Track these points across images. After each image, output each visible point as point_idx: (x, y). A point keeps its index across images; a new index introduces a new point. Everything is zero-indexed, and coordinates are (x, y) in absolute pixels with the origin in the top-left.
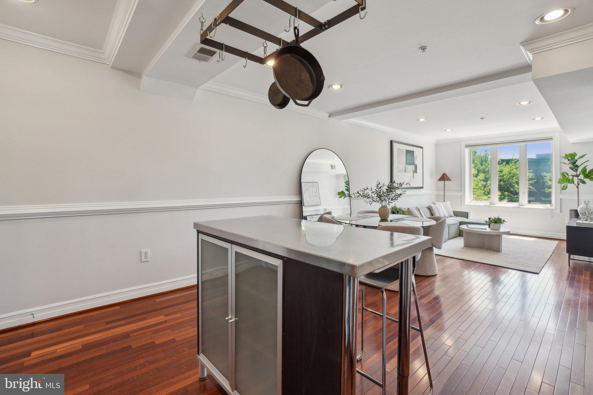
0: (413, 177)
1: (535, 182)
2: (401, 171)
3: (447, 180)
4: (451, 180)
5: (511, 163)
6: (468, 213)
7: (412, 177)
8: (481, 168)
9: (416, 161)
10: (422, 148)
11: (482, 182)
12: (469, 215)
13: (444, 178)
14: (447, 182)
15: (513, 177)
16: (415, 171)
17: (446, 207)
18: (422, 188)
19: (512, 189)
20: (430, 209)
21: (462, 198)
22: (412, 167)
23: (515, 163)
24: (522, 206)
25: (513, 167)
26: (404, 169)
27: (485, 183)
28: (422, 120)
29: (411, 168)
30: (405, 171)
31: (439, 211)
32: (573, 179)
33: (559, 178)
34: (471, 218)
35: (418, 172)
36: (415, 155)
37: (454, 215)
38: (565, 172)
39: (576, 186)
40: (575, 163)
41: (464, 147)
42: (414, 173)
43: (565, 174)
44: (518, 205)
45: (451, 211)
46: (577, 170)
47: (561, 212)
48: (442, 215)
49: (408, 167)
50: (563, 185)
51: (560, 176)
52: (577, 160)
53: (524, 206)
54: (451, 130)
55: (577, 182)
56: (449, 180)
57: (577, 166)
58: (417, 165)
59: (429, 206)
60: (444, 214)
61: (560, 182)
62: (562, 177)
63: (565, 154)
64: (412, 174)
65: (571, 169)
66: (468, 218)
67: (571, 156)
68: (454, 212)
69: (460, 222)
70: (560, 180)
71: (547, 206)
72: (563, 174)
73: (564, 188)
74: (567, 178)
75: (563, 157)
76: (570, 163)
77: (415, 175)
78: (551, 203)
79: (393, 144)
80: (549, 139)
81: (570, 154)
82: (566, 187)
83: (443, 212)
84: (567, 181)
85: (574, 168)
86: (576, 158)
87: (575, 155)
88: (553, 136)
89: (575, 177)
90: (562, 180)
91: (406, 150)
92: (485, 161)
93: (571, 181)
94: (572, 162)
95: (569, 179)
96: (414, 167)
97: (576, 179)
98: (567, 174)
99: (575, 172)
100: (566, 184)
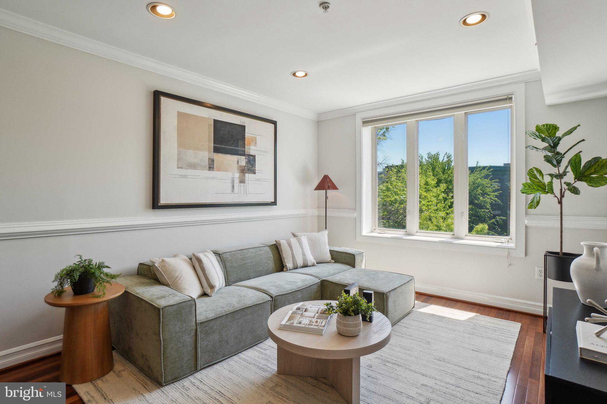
0: (242, 181)
1: (500, 194)
3: (329, 188)
4: (337, 189)
5: (476, 171)
6: (354, 255)
7: (237, 181)
8: (443, 177)
9: (252, 147)
11: (443, 194)
12: (358, 259)
13: (325, 184)
14: (331, 193)
15: (478, 187)
16: (250, 167)
17: (314, 244)
19: (476, 201)
21: (357, 222)
22: (236, 160)
24: (458, 239)
25: (478, 176)
27: (445, 196)
28: (163, 10)
29: (231, 161)
31: (293, 254)
32: (551, 183)
33: (524, 182)
34: (363, 267)
35: (259, 172)
36: (248, 134)
37: (332, 259)
38: (536, 169)
39: (558, 199)
40: (556, 145)
41: (362, 123)
42: (246, 173)
43: (535, 172)
44: (451, 236)
45: (327, 249)
46: (559, 162)
47: (526, 254)
48: (300, 262)
49: (220, 158)
50: (531, 196)
51: (526, 178)
52: (560, 139)
53: (462, 239)
54: (306, 75)
55: (559, 191)
56: (335, 188)
57: (558, 153)
58: (254, 156)
59: (276, 241)
60: (305, 260)
61: (527, 189)
62: (529, 178)
63: (537, 127)
64: (237, 175)
65: (548, 160)
66: (353, 266)
67: (549, 129)
68: (331, 251)
69: (324, 280)
70: (525, 186)
71: (502, 239)
72: (530, 173)
73: (534, 204)
74: (540, 182)
75: (533, 134)
76: (545, 149)
77: (249, 176)
78: (509, 235)
79: (164, 100)
80: (506, 99)
81: (547, 125)
82: (538, 203)
83: (304, 255)
84: (539, 188)
85: (555, 159)
86: (559, 134)
87: (555, 128)
88: (512, 93)
89: (554, 179)
90: (529, 186)
91: (215, 121)
92: (447, 169)
93: (548, 189)
94: (550, 145)
95: (544, 184)
96: (243, 161)
97: (556, 183)
98: (540, 172)
99: (556, 167)
100: (538, 194)
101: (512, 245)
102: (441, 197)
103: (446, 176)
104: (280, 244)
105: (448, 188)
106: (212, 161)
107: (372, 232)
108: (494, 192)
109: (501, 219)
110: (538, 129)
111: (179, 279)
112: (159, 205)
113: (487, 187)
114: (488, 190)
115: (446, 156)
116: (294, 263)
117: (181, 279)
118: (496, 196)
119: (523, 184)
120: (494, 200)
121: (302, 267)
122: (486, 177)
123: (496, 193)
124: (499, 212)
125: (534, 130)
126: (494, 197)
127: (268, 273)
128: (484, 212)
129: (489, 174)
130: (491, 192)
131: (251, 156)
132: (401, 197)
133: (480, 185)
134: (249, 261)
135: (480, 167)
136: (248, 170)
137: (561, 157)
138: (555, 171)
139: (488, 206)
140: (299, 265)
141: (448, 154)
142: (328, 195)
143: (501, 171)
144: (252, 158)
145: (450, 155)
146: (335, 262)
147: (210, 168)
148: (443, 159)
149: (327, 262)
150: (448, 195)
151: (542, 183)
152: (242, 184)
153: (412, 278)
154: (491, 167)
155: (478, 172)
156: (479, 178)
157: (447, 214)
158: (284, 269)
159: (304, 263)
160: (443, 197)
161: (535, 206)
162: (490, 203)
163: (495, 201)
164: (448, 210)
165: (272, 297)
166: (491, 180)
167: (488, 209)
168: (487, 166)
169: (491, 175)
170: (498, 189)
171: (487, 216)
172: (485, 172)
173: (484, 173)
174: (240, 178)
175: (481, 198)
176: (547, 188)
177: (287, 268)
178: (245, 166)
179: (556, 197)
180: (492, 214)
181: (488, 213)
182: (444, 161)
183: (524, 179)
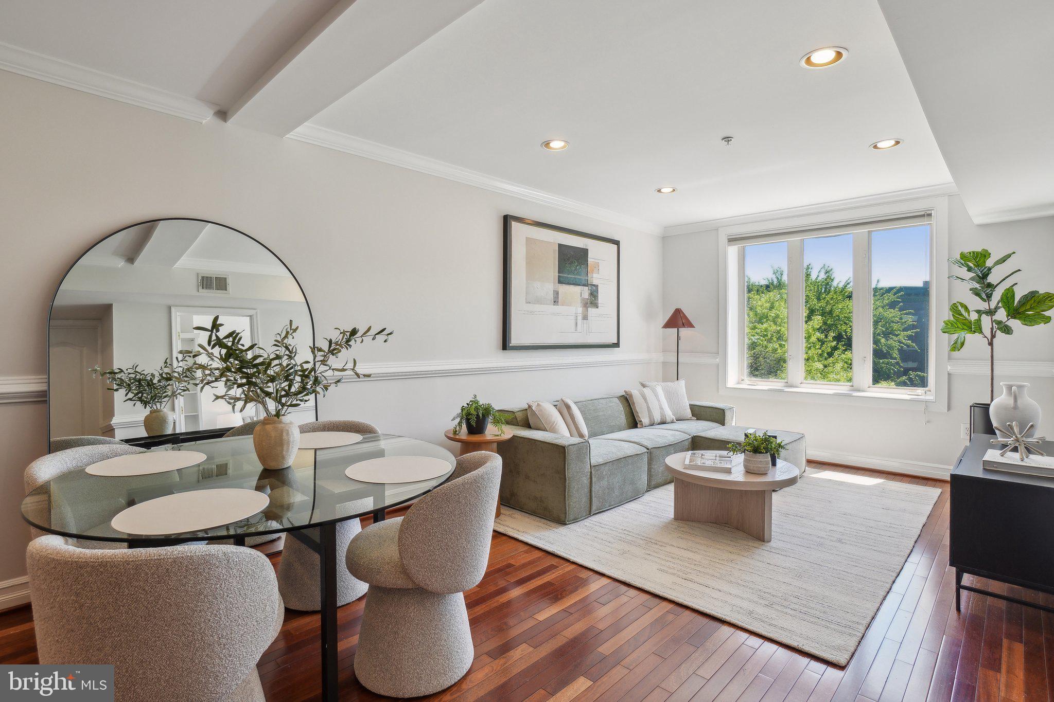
0: (585, 318)
1: (916, 333)
2: (539, 301)
3: (683, 326)
4: (693, 327)
6: (724, 410)
7: (580, 318)
8: (818, 306)
9: (595, 275)
10: (617, 243)
11: (818, 334)
12: (728, 415)
13: (677, 320)
14: (684, 332)
16: (593, 300)
17: (670, 396)
18: (617, 345)
20: (627, 400)
21: (720, 371)
22: (579, 291)
23: (882, 296)
24: (859, 391)
26: (551, 296)
28: (556, 144)
29: (575, 293)
30: (556, 302)
31: (648, 407)
32: (979, 320)
33: (946, 319)
34: (734, 424)
35: (602, 305)
36: (591, 260)
37: (693, 415)
38: (961, 304)
39: (988, 340)
40: (985, 276)
41: (726, 241)
42: (589, 307)
43: (960, 308)
44: (849, 388)
45: (686, 403)
46: (989, 297)
47: (949, 409)
48: (657, 418)
49: (564, 289)
50: (955, 336)
51: (949, 314)
52: (990, 269)
53: (863, 391)
54: (674, 190)
55: (990, 330)
56: (691, 325)
57: (989, 285)
58: (597, 286)
59: (625, 392)
60: (663, 415)
61: (948, 328)
62: (953, 315)
63: (962, 254)
64: (580, 310)
65: (976, 293)
66: (723, 424)
67: (977, 257)
68: (692, 407)
69: (694, 436)
70: (947, 324)
71: (918, 391)
72: (954, 308)
73: (958, 346)
74: (966, 319)
75: (957, 262)
76: (972, 279)
77: (592, 311)
78: (927, 386)
79: (515, 226)
80: (923, 216)
81: (974, 252)
82: (963, 344)
83: (661, 408)
84: (965, 327)
85: (984, 292)
86: (989, 263)
87: (985, 255)
88: (932, 209)
89: (984, 317)
90: (952, 324)
91: (560, 246)
92: (825, 291)
93: (976, 328)
94: (978, 276)
95: (970, 322)
96: (586, 292)
97: (986, 321)
98: (966, 308)
99: (986, 301)
100: (963, 334)
101: (930, 397)
102: (813, 339)
103: (823, 303)
104: (631, 396)
105: (825, 323)
106: (556, 293)
107: (738, 383)
108: (904, 330)
109: (917, 375)
110: (963, 256)
111: (556, 424)
112: (510, 345)
113: (893, 322)
114: (895, 326)
115: (823, 272)
116: (650, 417)
117: (557, 425)
118: (910, 338)
119: (944, 322)
120: (905, 345)
121: (659, 424)
122: (892, 305)
123: (909, 333)
124: (914, 365)
125: (959, 258)
126: (905, 340)
127: (620, 429)
128: (887, 364)
129: (899, 301)
130: (900, 331)
131: (594, 285)
132: (752, 337)
133: (881, 319)
134: (601, 413)
135: (882, 289)
136: (591, 303)
137: (991, 291)
138: (984, 306)
139: (896, 354)
140: (656, 421)
141: (826, 267)
142: (681, 334)
143: (917, 295)
144: (594, 288)
145: (830, 269)
146: (697, 419)
147: (555, 302)
148: (818, 276)
149: (687, 418)
150: (826, 336)
151: (968, 320)
152: (585, 321)
153: (802, 436)
154: (901, 289)
155: (879, 297)
156: (879, 306)
157: (825, 366)
158: (638, 426)
159: (661, 419)
160: (818, 339)
161: (959, 348)
162: (898, 349)
163: (908, 346)
164: (826, 359)
165: (648, 449)
166: (900, 310)
167: (895, 359)
168: (895, 288)
169: (900, 302)
170: (913, 325)
171: (893, 370)
172: (891, 297)
173: (888, 299)
174: (583, 314)
175: (883, 340)
176: (973, 326)
177: (642, 425)
178: (588, 299)
179: (985, 337)
180: (901, 367)
181: (894, 366)
182: (820, 278)
183: (947, 315)
